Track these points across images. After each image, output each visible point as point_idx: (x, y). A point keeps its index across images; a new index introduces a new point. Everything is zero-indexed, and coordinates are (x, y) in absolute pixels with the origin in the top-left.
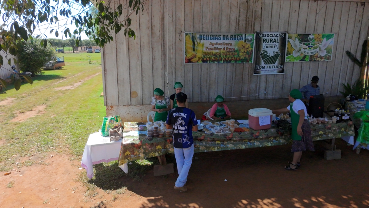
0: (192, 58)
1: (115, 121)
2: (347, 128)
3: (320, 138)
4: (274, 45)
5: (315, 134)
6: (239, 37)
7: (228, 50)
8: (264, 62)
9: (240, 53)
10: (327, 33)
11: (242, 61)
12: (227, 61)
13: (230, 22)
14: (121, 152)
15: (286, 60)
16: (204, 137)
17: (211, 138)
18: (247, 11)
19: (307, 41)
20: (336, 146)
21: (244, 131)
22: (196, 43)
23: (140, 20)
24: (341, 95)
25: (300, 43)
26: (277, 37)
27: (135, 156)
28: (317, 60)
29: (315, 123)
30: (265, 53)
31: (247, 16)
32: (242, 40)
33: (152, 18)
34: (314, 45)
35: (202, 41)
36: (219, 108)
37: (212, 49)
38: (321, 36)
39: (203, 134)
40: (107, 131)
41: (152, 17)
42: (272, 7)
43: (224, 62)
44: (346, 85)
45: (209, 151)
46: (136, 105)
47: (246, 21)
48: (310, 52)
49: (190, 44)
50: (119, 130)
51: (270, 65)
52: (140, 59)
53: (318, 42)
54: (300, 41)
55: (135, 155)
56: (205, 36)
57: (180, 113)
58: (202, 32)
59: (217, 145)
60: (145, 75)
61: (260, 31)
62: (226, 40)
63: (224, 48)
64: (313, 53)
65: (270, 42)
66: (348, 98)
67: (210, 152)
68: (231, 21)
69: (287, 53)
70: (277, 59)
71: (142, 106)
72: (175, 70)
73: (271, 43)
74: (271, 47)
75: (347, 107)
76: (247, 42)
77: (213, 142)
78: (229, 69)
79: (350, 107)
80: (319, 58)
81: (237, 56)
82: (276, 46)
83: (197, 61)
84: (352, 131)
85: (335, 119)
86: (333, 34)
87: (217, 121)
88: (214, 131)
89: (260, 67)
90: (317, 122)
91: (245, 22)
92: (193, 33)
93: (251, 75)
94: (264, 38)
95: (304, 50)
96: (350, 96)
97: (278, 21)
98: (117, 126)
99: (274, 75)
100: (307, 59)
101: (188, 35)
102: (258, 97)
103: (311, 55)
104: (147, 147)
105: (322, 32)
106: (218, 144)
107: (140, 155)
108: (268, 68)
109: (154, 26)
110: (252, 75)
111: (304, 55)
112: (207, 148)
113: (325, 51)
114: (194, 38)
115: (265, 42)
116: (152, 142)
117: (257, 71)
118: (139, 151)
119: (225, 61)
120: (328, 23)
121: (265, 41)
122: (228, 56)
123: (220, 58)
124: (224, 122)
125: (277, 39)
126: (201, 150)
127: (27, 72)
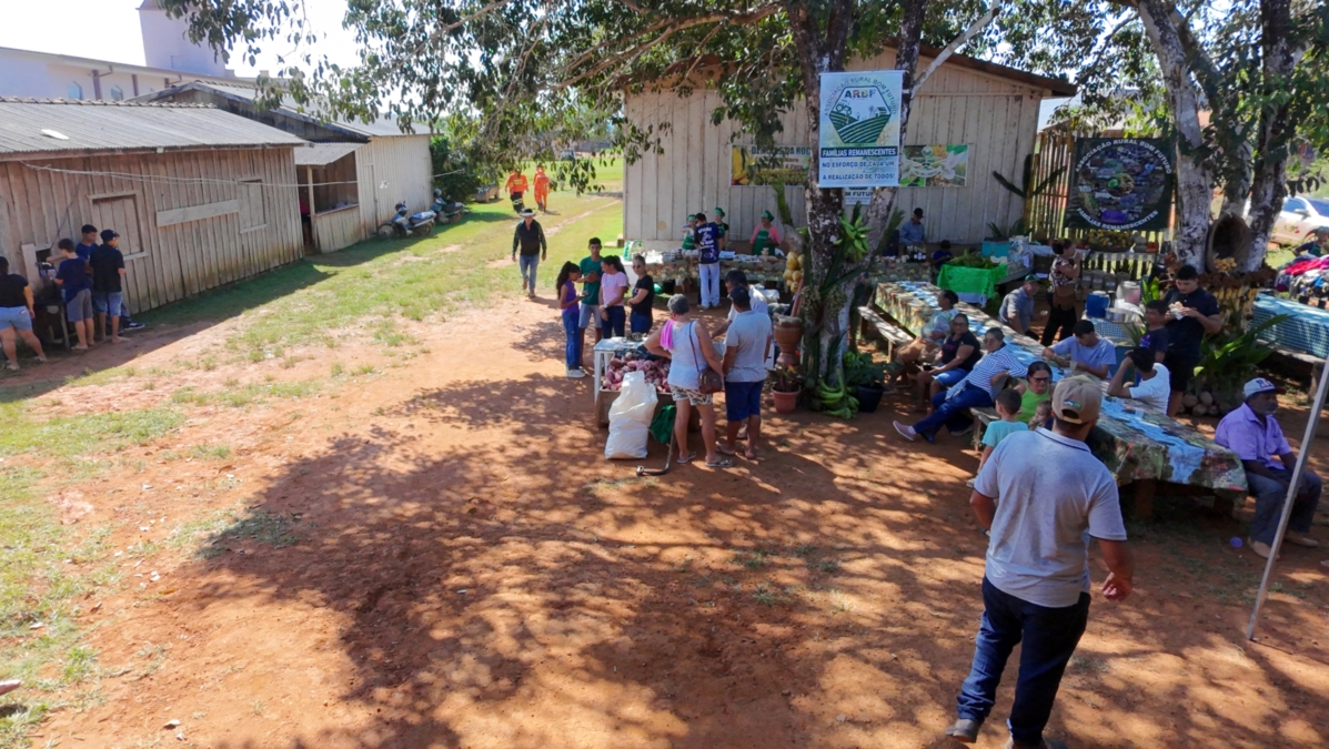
0: (741, 179)
10: (956, 142)
19: (920, 157)
22: (746, 158)
25: (909, 158)
28: (940, 184)
34: (933, 161)
38: (945, 148)
46: (663, 240)
48: (926, 172)
49: (739, 159)
52: (671, 178)
53: (940, 157)
54: (909, 155)
60: (677, 200)
64: (931, 173)
68: (798, 128)
71: (671, 242)
72: (718, 192)
78: (794, 195)
80: (942, 181)
83: (749, 183)
86: (967, 146)
92: (743, 146)
95: (915, 169)
100: (923, 184)
101: (736, 148)
103: (928, 176)
105: (947, 143)
108: (856, 195)
109: (691, 136)
111: (916, 177)
113: (954, 171)
114: (744, 151)
116: (675, 264)
120: (957, 129)
122: (793, 177)
123: (781, 179)
127: (458, 204)
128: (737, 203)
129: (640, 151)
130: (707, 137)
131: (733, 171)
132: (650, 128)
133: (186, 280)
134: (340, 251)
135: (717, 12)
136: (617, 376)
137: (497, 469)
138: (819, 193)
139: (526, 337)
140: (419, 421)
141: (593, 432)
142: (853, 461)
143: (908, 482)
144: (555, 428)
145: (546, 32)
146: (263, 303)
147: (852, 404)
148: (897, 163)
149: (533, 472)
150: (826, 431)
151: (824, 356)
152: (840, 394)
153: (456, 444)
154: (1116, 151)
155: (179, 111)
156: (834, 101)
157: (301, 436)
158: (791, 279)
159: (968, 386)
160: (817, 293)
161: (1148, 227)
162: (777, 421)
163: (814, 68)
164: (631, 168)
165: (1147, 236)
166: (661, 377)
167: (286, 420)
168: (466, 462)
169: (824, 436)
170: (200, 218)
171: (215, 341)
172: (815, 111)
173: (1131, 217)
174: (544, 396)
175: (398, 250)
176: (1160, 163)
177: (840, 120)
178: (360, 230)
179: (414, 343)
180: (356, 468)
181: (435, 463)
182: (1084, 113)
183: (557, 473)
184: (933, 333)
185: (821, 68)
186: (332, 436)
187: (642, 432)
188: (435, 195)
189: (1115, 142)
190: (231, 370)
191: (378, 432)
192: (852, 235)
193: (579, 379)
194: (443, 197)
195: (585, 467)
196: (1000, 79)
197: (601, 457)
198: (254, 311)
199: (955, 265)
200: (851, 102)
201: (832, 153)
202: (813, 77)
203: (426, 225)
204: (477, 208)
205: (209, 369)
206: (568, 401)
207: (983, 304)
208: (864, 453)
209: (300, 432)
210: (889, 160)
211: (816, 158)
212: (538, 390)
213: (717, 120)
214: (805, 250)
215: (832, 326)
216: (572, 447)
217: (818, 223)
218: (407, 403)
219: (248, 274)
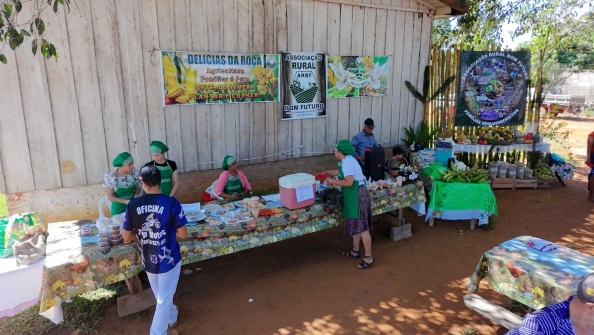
0: (177, 97)
1: (26, 223)
2: (415, 191)
3: (383, 210)
4: (308, 73)
5: (376, 205)
6: (255, 59)
7: (239, 81)
8: (296, 99)
9: (259, 86)
10: (380, 54)
11: (263, 98)
12: (238, 100)
13: (238, 34)
14: (43, 285)
15: (328, 96)
16: (209, 233)
17: (220, 233)
18: (265, 18)
19: (354, 67)
20: (404, 219)
21: (274, 214)
22: (182, 69)
23: (68, 24)
24: (404, 143)
25: (346, 69)
26: (313, 60)
27: (76, 288)
28: (370, 94)
29: (375, 189)
30: (297, 85)
31: (264, 26)
32: (261, 64)
33: (92, 22)
34: (364, 72)
35: (194, 66)
36: (231, 178)
37: (211, 80)
38: (373, 60)
39: (207, 227)
40: (9, 247)
41: (94, 20)
42: (302, 13)
43: (233, 100)
44: (408, 129)
45: (219, 255)
46: (73, 187)
47: (264, 33)
48: (360, 82)
49: (173, 72)
50: (35, 242)
51: (305, 104)
52: (74, 98)
53: (369, 68)
54: (345, 66)
55: (76, 286)
56: (198, 57)
57: (151, 206)
58: (193, 50)
59: (232, 243)
60: (88, 129)
61: (287, 51)
62: (235, 64)
63: (232, 77)
64: (363, 84)
65: (303, 68)
66: (412, 147)
67: (221, 256)
68: (240, 33)
69: (328, 85)
70: (315, 94)
71: (86, 188)
72: (148, 117)
73: (305, 69)
74: (305, 76)
75: (412, 160)
76: (267, 66)
77: (224, 239)
78: (242, 113)
79: (416, 160)
80: (371, 91)
81: (254, 90)
82: (312, 75)
83: (188, 101)
84: (423, 195)
85: (400, 179)
86: (387, 58)
87: (229, 202)
88: (224, 219)
89: (291, 108)
90: (377, 187)
91: (262, 35)
92: (175, 53)
93: (278, 121)
94: (294, 61)
95: (352, 80)
96: (415, 144)
97: (312, 36)
98: (31, 232)
99: (313, 118)
100: (357, 93)
101: (167, 55)
102: (292, 155)
103: (361, 87)
104: (101, 266)
105: (373, 54)
106: (233, 241)
107: (87, 284)
108: (303, 108)
109: (99, 36)
110: (280, 120)
111: (352, 88)
112: (214, 250)
113: (379, 81)
114: (179, 60)
115: (296, 68)
116: (109, 255)
117: (287, 113)
118: (84, 277)
119: (235, 99)
120: (380, 40)
121: (295, 66)
122: (239, 91)
123: (226, 94)
124: (240, 201)
125: (313, 63)
126: (206, 256)
128: (175, 127)
131: (166, 85)
154: (490, 62)
173: (501, 115)
176: (521, 71)
189: (490, 55)
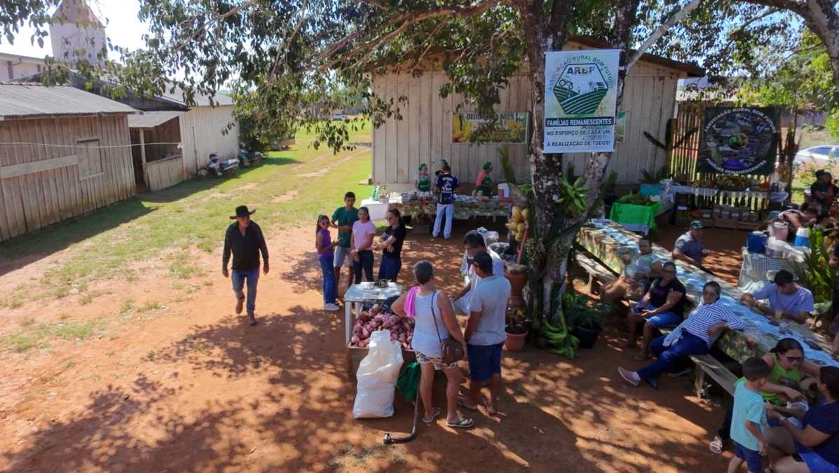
0: (459, 138)
1: (384, 188)
6: (510, 116)
9: (511, 133)
11: (514, 141)
17: (460, 204)
18: (518, 90)
22: (463, 122)
31: (518, 95)
32: (514, 119)
33: (420, 99)
35: (470, 120)
40: (377, 197)
44: (648, 172)
46: (402, 183)
49: (458, 124)
50: (386, 195)
52: (407, 137)
56: (473, 116)
58: (470, 111)
60: (412, 152)
71: (407, 185)
72: (442, 149)
76: (518, 121)
77: (461, 208)
81: (507, 136)
83: (465, 141)
86: (624, 113)
91: (516, 101)
92: (460, 113)
98: (385, 192)
101: (455, 115)
104: (408, 206)
106: (466, 210)
109: (422, 106)
114: (462, 118)
116: (411, 203)
122: (498, 136)
127: (257, 153)
128: (457, 155)
129: (384, 118)
130: (434, 107)
131: (453, 132)
132: (392, 100)
133: (28, 219)
134: (167, 189)
135: (445, 7)
136: (365, 332)
137: (248, 435)
138: (542, 158)
139: (293, 267)
140: (184, 368)
141: (344, 380)
142: (588, 414)
143: (652, 446)
144: (310, 375)
145: (310, 28)
146: (89, 237)
147: (574, 343)
148: (613, 131)
149: (281, 439)
150: (555, 373)
151: (547, 298)
152: (563, 336)
153: (212, 399)
154: (735, 116)
155: (36, 88)
156: (557, 77)
157: (65, 390)
158: (516, 230)
159: (684, 332)
160: (542, 246)
161: (759, 172)
162: (509, 361)
163: (539, 48)
164: (377, 130)
165: (759, 178)
166: (405, 330)
167: (57, 369)
168: (218, 426)
169: (554, 379)
170: (41, 170)
171: (35, 276)
172: (540, 86)
173: (746, 165)
174: (302, 333)
175: (209, 188)
176: (768, 126)
177: (563, 93)
178: (183, 173)
179: (201, 275)
180: (103, 439)
181: (186, 428)
182: (709, 90)
183: (306, 441)
184: (636, 274)
185: (546, 48)
186: (95, 390)
187: (390, 390)
188: (241, 147)
189: (734, 110)
190: (34, 306)
191: (143, 384)
192: (572, 194)
193: (334, 312)
194: (246, 148)
195: (334, 430)
196: (649, 64)
197: (349, 415)
198: (80, 244)
199: (623, 202)
200: (573, 78)
201: (555, 123)
202: (539, 55)
203: (232, 169)
204: (272, 155)
205: (15, 306)
206: (322, 339)
207: (646, 233)
208: (597, 403)
209: (66, 385)
210: (607, 128)
211: (540, 127)
212: (298, 326)
213: (444, 94)
214: (529, 205)
215: (554, 273)
216: (323, 400)
217: (542, 184)
218: (178, 343)
219: (87, 210)
